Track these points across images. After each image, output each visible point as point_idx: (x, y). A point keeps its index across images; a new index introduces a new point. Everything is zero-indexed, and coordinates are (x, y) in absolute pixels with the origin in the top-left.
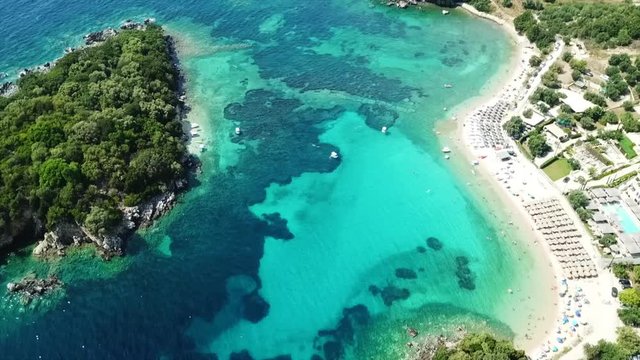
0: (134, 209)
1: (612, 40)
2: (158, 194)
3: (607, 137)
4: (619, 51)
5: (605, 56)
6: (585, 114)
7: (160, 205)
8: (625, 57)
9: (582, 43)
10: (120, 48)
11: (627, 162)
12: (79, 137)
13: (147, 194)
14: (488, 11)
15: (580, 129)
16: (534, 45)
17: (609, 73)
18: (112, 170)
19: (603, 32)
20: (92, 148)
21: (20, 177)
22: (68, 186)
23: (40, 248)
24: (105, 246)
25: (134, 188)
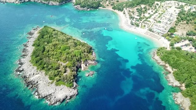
0: (92, 56)
1: (134, 6)
3: (145, 20)
4: (137, 8)
5: (135, 9)
6: (140, 18)
7: (94, 54)
8: (138, 8)
9: (129, 8)
11: (151, 23)
13: (92, 52)
14: (105, 8)
15: (140, 21)
16: (119, 11)
17: (137, 12)
18: (84, 50)
19: (132, 6)
22: (82, 54)
23: (83, 69)
24: (94, 63)
25: (90, 52)
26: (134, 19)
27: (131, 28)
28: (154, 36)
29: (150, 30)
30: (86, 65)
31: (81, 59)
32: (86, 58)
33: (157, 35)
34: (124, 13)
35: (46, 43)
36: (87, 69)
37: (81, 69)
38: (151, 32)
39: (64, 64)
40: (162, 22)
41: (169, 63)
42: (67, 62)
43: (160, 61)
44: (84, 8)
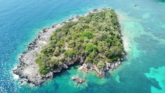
0: (109, 64)
2: (117, 60)
7: (116, 64)
10: (105, 14)
12: (97, 38)
13: (114, 60)
18: (105, 50)
20: (101, 42)
21: (80, 46)
22: (94, 52)
23: (82, 67)
24: (100, 73)
25: (111, 57)
30: (89, 68)
31: (88, 56)
32: (94, 60)
35: (84, 21)
36: (84, 72)
37: (80, 67)
39: (66, 48)
42: (71, 49)
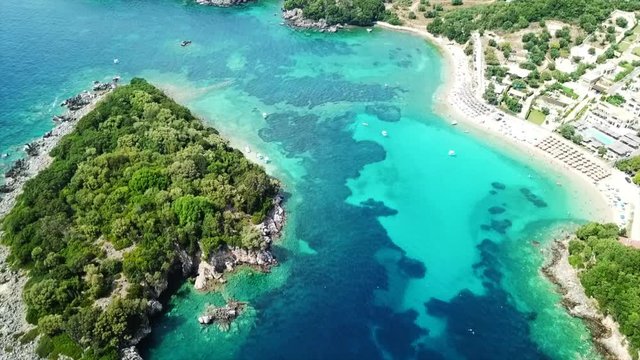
0: (262, 225)
1: (516, 25)
2: (272, 208)
3: (553, 88)
4: (526, 32)
5: (516, 38)
6: (529, 78)
7: (277, 217)
8: (532, 35)
9: (492, 32)
11: (576, 102)
12: (184, 175)
13: (267, 210)
14: (401, 25)
15: (530, 89)
16: (454, 41)
17: (525, 48)
18: (232, 196)
19: (507, 21)
22: (209, 216)
23: (200, 282)
24: (260, 262)
25: (257, 207)
26: (506, 80)
27: (483, 117)
28: (579, 163)
29: (567, 133)
30: (220, 269)
31: (200, 238)
32: (225, 238)
33: (593, 158)
34: (469, 52)
35: (91, 150)
36: (217, 288)
37: (193, 283)
38: (570, 143)
39: (115, 255)
40: (629, 102)
41: (620, 318)
42: (134, 247)
43: (576, 292)
44: (317, 20)
